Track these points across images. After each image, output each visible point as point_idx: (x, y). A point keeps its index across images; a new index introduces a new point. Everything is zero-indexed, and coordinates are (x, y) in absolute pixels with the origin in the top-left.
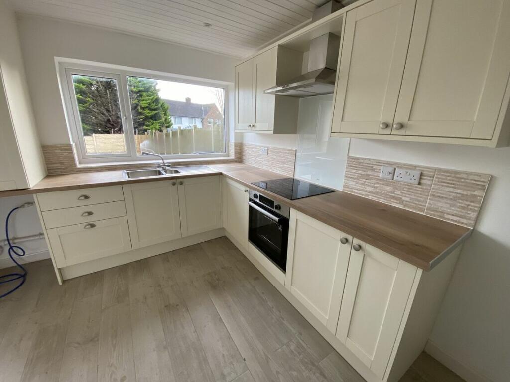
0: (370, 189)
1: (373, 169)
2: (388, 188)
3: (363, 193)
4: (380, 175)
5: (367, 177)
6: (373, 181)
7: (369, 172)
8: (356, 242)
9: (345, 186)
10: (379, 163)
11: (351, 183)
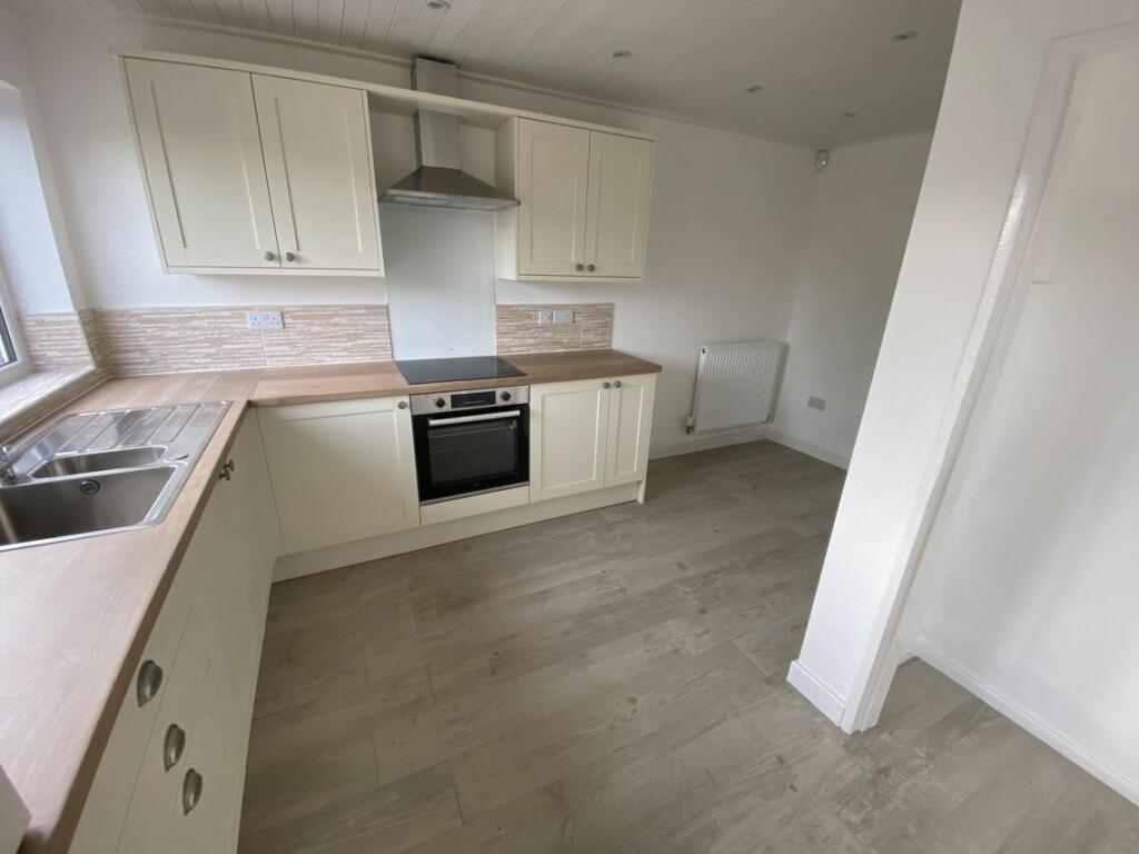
0: (530, 341)
1: (530, 317)
2: (548, 334)
3: (524, 348)
4: (540, 322)
5: (525, 328)
6: (532, 331)
7: (526, 322)
8: (612, 380)
9: (498, 347)
10: (536, 308)
11: (507, 340)
